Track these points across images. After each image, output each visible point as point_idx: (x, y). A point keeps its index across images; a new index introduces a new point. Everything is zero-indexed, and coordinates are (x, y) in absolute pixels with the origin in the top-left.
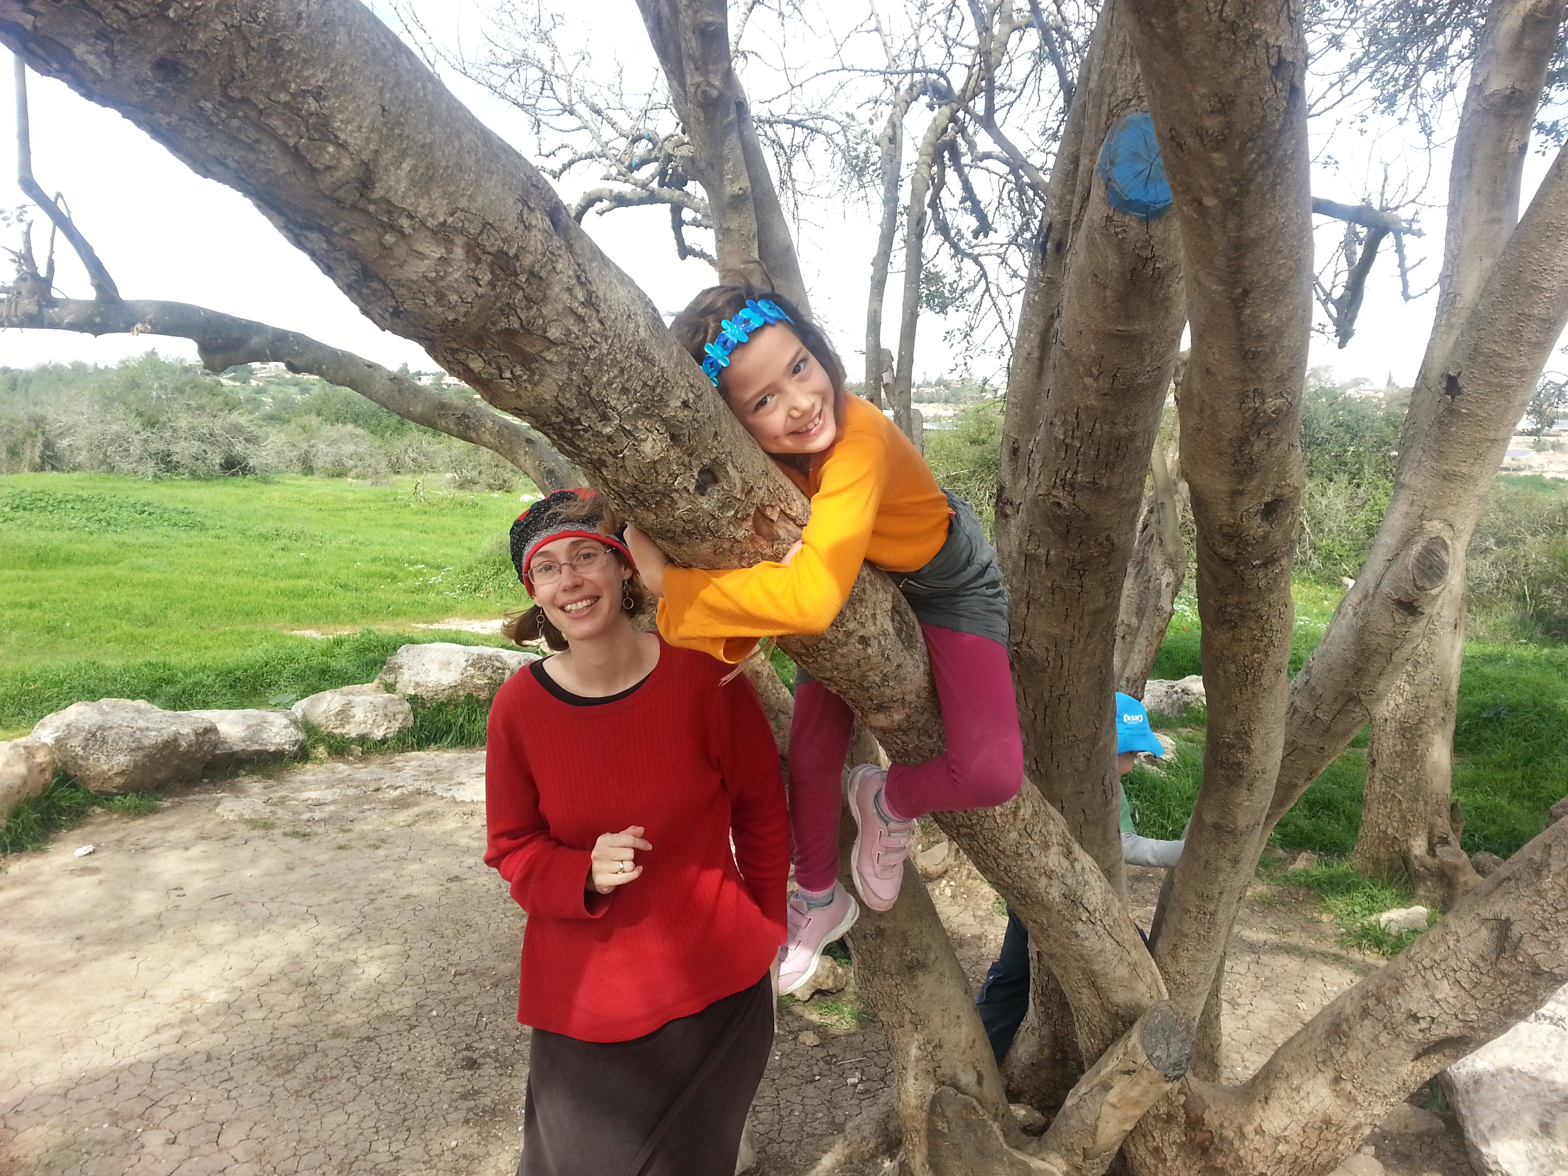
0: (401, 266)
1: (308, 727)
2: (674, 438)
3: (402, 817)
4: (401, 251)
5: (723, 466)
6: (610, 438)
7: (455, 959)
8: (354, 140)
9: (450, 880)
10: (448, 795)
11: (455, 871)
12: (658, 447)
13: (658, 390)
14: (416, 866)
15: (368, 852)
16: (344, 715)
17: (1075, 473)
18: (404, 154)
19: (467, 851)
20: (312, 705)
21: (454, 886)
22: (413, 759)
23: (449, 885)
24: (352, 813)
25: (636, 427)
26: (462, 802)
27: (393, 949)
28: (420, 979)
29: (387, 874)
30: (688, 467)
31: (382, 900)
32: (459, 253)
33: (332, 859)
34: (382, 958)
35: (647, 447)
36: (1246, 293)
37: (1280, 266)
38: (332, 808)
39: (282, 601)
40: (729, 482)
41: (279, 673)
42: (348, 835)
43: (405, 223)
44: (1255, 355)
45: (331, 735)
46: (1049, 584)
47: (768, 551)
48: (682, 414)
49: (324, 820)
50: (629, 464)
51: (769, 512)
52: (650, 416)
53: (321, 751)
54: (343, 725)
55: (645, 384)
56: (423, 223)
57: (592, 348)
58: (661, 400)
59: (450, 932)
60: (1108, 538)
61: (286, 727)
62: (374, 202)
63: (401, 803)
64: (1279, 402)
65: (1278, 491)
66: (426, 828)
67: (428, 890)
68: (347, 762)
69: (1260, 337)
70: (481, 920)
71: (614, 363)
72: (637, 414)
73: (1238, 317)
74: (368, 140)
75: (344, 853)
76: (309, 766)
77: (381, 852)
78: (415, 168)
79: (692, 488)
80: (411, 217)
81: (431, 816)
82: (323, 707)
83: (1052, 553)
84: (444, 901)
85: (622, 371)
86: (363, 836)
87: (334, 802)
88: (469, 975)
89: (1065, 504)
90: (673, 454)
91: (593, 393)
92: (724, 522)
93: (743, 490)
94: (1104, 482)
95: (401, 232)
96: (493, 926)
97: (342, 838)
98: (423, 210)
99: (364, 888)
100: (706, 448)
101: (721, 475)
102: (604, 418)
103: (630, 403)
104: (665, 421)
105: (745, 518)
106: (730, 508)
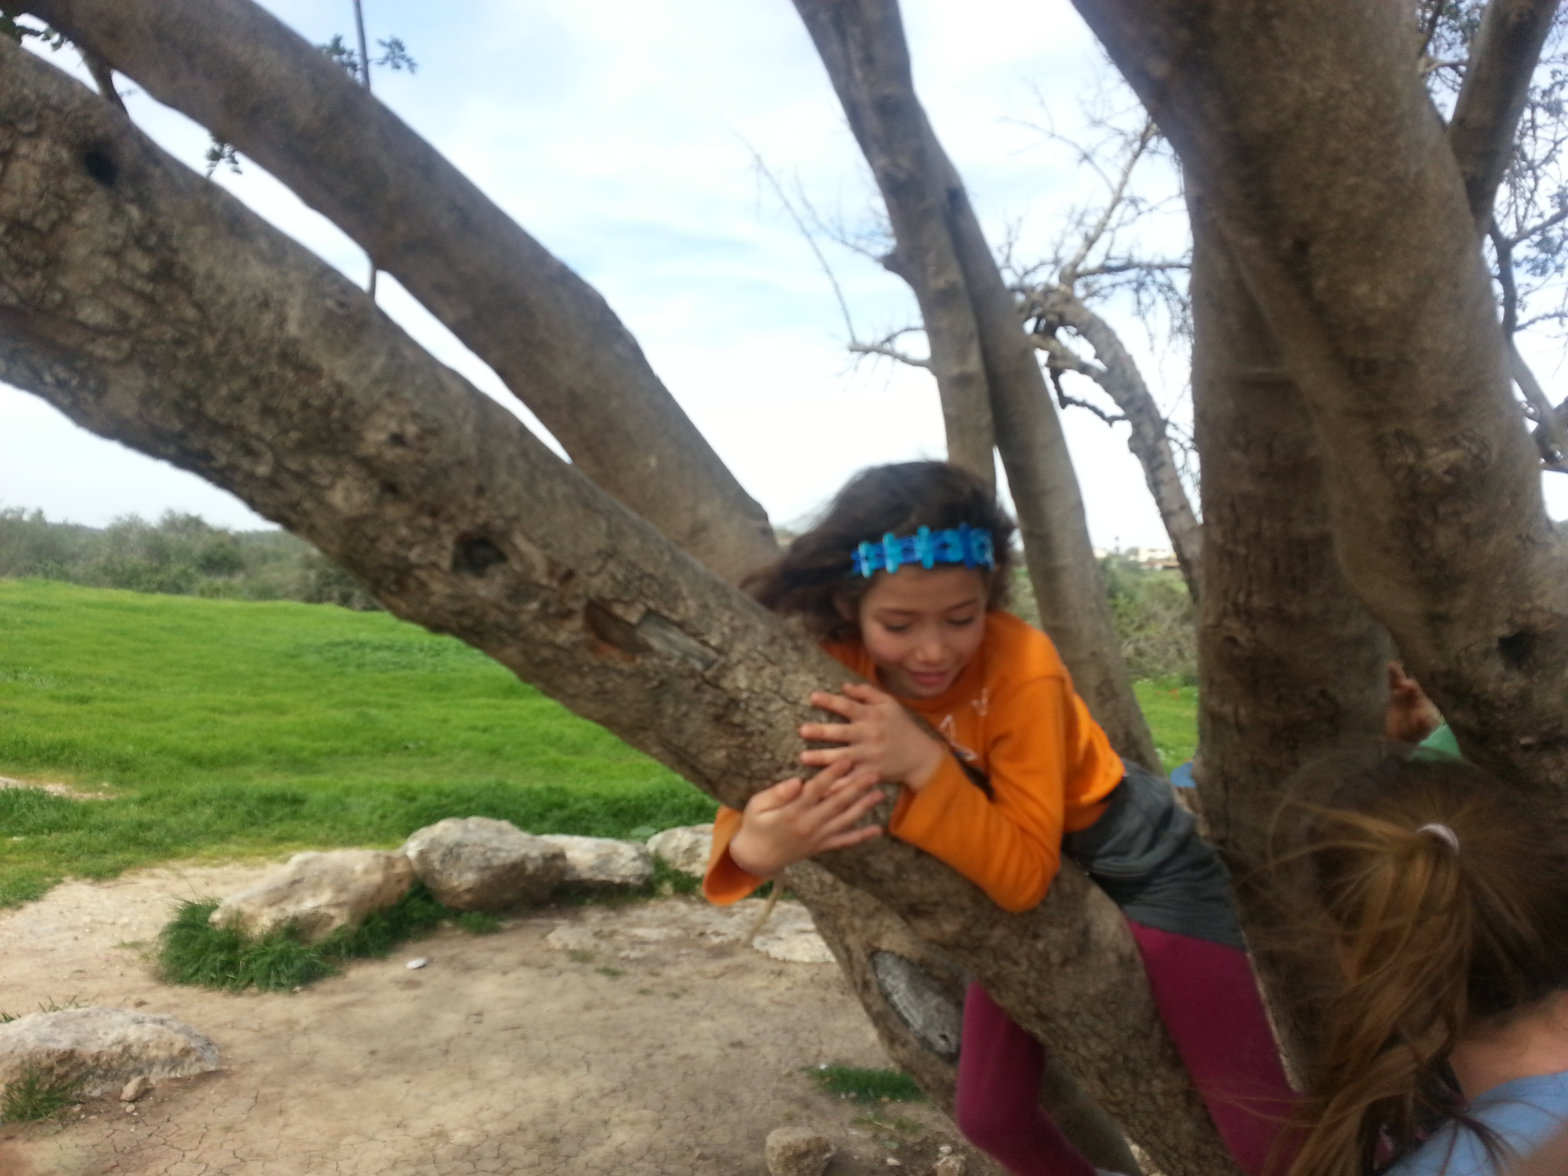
1: (658, 862)
2: (391, 488)
3: (714, 966)
5: (505, 535)
7: (704, 1138)
9: (734, 1045)
10: (763, 949)
11: (742, 1034)
12: (358, 497)
14: (705, 1024)
15: (666, 1000)
16: (691, 853)
19: (762, 1013)
20: (665, 841)
21: (734, 1053)
22: (752, 906)
23: (730, 1050)
24: (668, 957)
25: (310, 470)
26: (776, 959)
27: (648, 1114)
28: (661, 1155)
29: (676, 1028)
30: (433, 533)
31: (659, 1057)
33: (630, 1004)
34: (633, 1124)
35: (337, 497)
38: (652, 948)
40: (522, 561)
41: (659, 807)
42: (654, 980)
44: (1371, 367)
45: (678, 873)
46: (1247, 757)
48: (392, 454)
49: (638, 961)
51: (619, 610)
52: (334, 453)
53: (667, 888)
54: (689, 864)
55: (305, 405)
58: (346, 428)
59: (711, 1106)
61: (634, 859)
63: (720, 952)
64: (1451, 455)
66: (727, 982)
67: (710, 1053)
68: (688, 902)
70: (746, 1096)
72: (303, 447)
75: (643, 998)
76: (652, 902)
77: (679, 1003)
79: (446, 563)
81: (744, 969)
82: (674, 843)
84: (718, 1068)
86: (668, 983)
87: (657, 942)
88: (713, 1161)
96: (758, 1107)
97: (647, 982)
99: (647, 1040)
100: (463, 508)
101: (506, 548)
102: (250, 452)
103: (285, 431)
104: (365, 463)
105: (568, 614)
106: (529, 596)
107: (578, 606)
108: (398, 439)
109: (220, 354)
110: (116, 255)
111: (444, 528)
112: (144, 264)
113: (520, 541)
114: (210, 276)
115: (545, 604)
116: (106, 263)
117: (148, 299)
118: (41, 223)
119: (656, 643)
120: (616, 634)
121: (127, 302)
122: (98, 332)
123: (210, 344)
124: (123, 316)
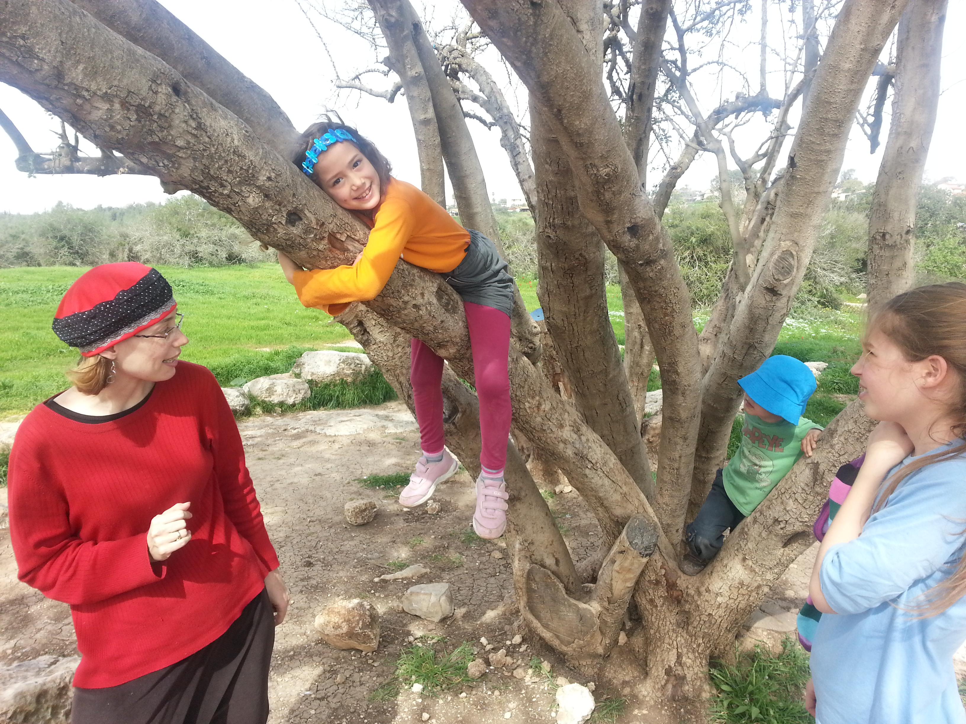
0: (90, 113)
1: (252, 398)
2: (266, 196)
3: (296, 444)
4: (87, 107)
5: (302, 211)
6: (229, 196)
7: (311, 514)
8: (48, 57)
9: (316, 475)
10: (323, 432)
11: (319, 470)
12: (257, 200)
13: (251, 171)
14: (299, 468)
15: (274, 461)
16: (270, 390)
17: (554, 219)
18: (78, 62)
19: (328, 460)
20: (253, 385)
21: (317, 478)
22: (309, 414)
23: (315, 477)
24: (269, 442)
25: (242, 191)
26: (330, 436)
27: (279, 509)
28: (290, 524)
29: (283, 472)
30: (279, 211)
31: (277, 485)
32: (117, 106)
33: (254, 465)
34: (272, 513)
35: (250, 200)
36: (559, 111)
37: (572, 96)
38: (259, 439)
39: (253, 333)
40: (308, 219)
41: (242, 370)
42: (264, 453)
43: (85, 94)
44: (582, 145)
45: (264, 402)
46: (556, 282)
47: (341, 257)
48: (267, 184)
49: (253, 445)
50: (243, 209)
51: (338, 236)
52: (249, 185)
53: (259, 410)
54: (270, 396)
55: (241, 168)
56: (95, 94)
57: (204, 150)
58: (253, 176)
59: (311, 501)
60: (581, 255)
61: (237, 397)
62: (67, 85)
63: (297, 437)
64: (607, 170)
65: (633, 221)
66: (305, 449)
67: (304, 480)
68: (273, 416)
69: (579, 135)
70: (329, 495)
71: (220, 157)
72: (240, 183)
73: (562, 123)
74: (55, 57)
75: (261, 461)
76: (251, 419)
77: (281, 461)
78: (86, 68)
79: (284, 222)
80: (87, 90)
81: (313, 443)
82: (259, 386)
83: (553, 265)
84: (310, 485)
85: (226, 161)
86: (273, 453)
87: (261, 436)
88: (318, 522)
89: (552, 236)
90: (268, 204)
91: (212, 172)
92: (309, 240)
93: (317, 224)
94: (569, 223)
95: (84, 97)
96: (335, 498)
97: (261, 454)
98: (93, 87)
99: (269, 479)
100: (289, 201)
101: (302, 216)
102: (222, 186)
103: (235, 178)
104: (259, 187)
105: (322, 238)
106: (311, 233)
107: (326, 235)
108: (269, 179)
109: (216, 153)
110: (186, 122)
111: (283, 209)
112: (193, 124)
113: (306, 212)
114: (211, 126)
115: (315, 235)
116: (184, 125)
117: (195, 136)
118: (167, 114)
119: (350, 248)
120: (338, 245)
121: (189, 137)
122: (181, 148)
123: (213, 150)
124: (188, 143)
